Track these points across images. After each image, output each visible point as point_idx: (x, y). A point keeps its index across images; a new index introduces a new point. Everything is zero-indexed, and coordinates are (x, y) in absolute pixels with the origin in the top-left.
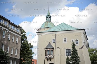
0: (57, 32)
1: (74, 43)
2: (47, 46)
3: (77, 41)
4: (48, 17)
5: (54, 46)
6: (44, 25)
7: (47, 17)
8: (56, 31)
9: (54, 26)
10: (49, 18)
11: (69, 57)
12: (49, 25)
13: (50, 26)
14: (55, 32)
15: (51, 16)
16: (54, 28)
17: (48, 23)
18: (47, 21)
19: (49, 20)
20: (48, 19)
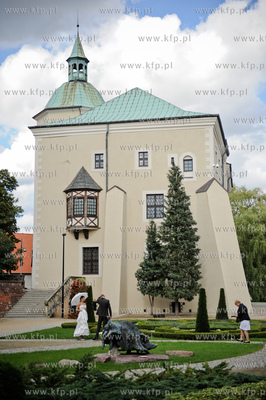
0: (111, 125)
1: (175, 170)
2: (75, 181)
3: (188, 161)
4: (78, 63)
5: (101, 183)
6: (61, 95)
7: (72, 63)
8: (109, 121)
9: (101, 102)
10: (81, 67)
11: (159, 222)
12: (80, 97)
13: (86, 103)
14: (105, 126)
15: (87, 61)
16: (101, 111)
17: (78, 90)
18: (74, 81)
19: (81, 76)
20: (75, 71)
